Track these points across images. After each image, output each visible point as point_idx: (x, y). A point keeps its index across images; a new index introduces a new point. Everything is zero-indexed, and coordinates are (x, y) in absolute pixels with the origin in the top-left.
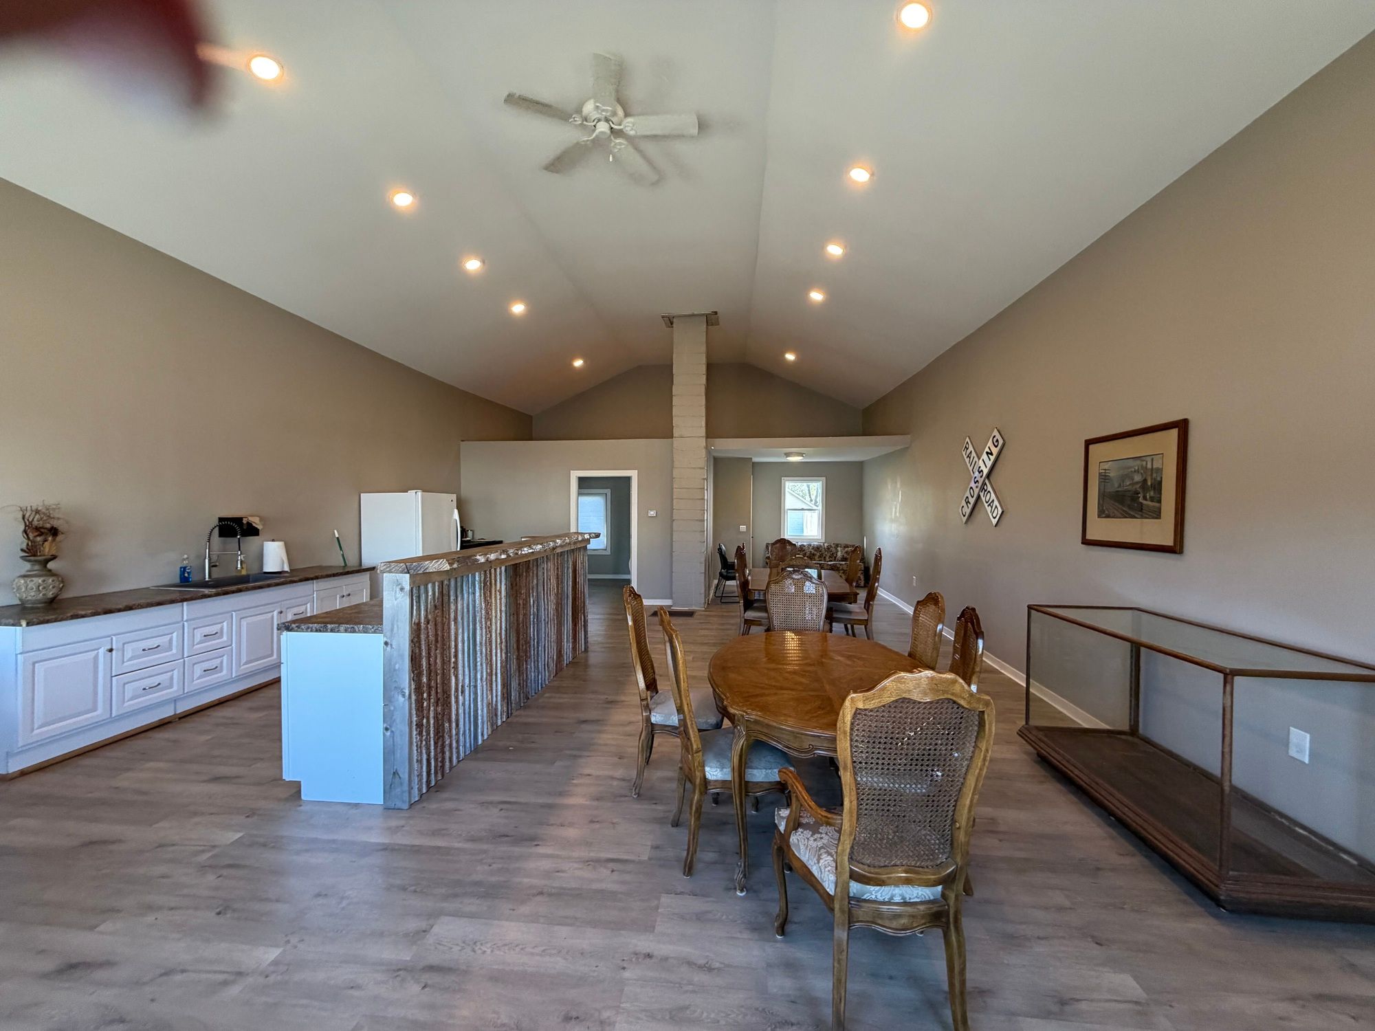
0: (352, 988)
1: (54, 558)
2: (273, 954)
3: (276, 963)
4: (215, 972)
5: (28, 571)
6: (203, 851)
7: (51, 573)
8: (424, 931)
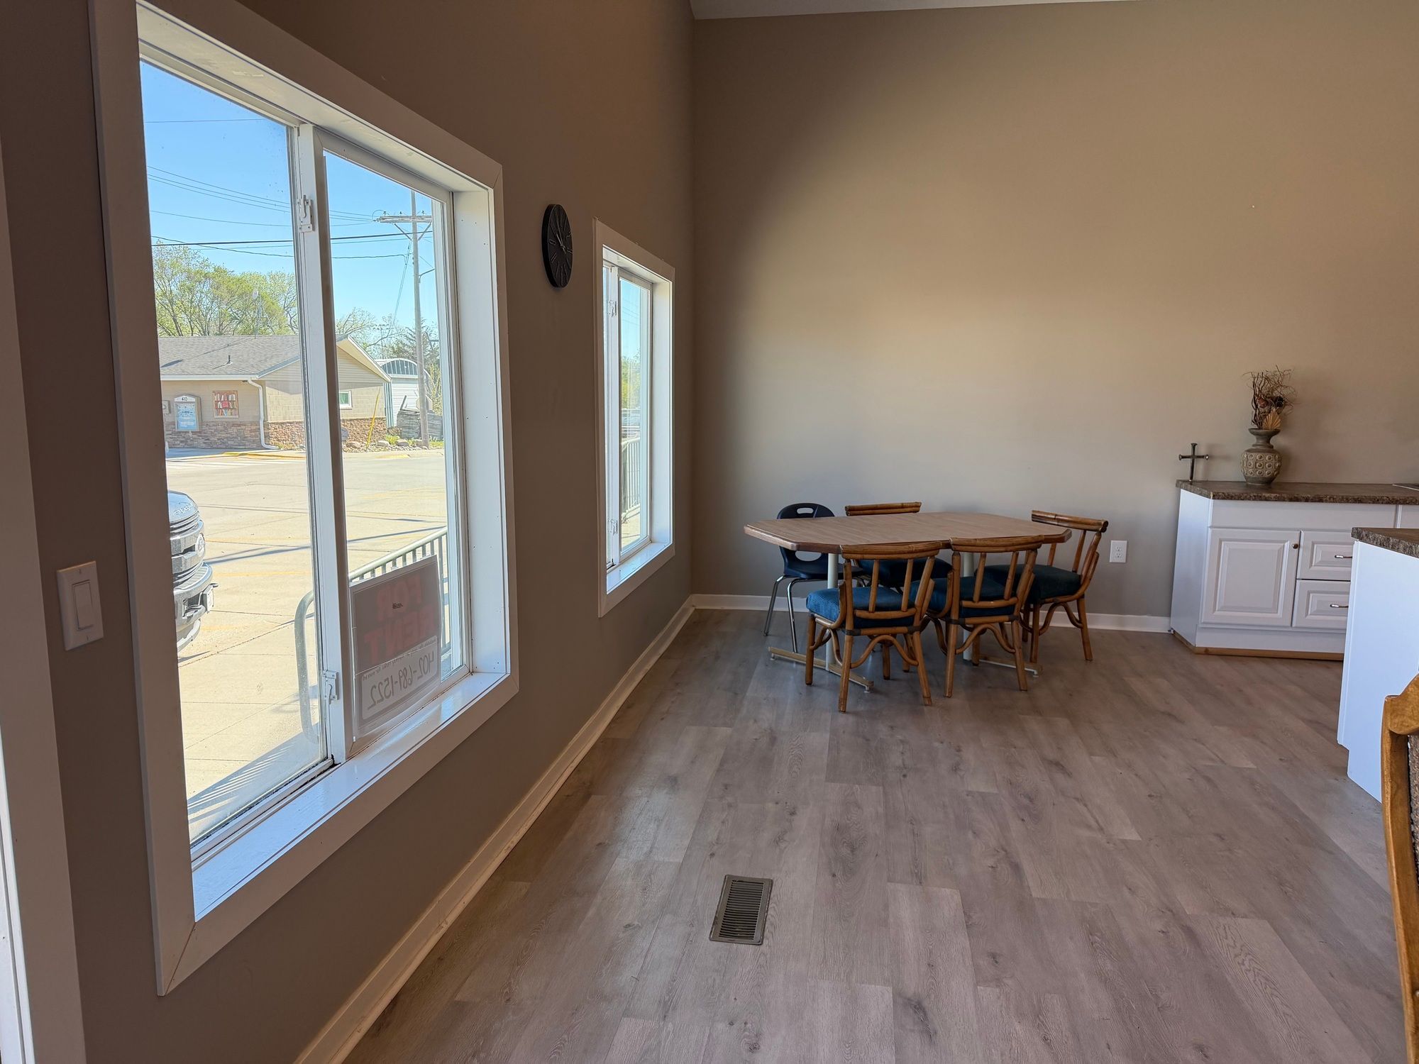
0: (1130, 889)
1: (1276, 432)
2: (1132, 835)
3: (1124, 842)
4: (1095, 818)
5: (1254, 446)
6: (1212, 760)
7: (1270, 449)
8: (1233, 914)
